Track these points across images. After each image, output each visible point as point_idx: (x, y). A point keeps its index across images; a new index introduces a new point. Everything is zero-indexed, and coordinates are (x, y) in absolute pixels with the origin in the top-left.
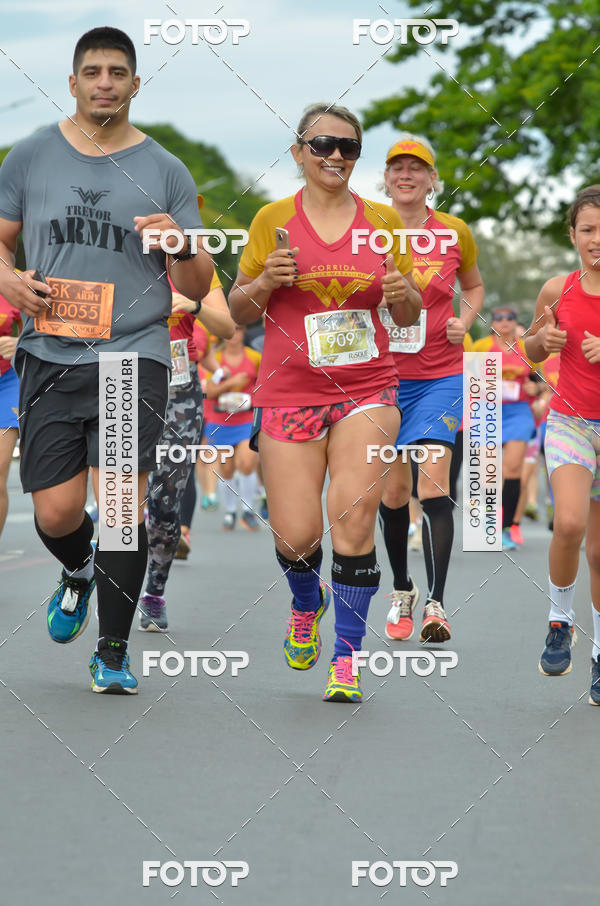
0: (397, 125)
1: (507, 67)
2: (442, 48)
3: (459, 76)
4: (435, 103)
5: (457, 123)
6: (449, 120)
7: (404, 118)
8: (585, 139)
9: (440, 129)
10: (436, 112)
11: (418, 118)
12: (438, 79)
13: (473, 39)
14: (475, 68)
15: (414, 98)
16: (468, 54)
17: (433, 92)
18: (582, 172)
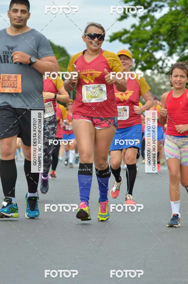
0: (120, 40)
1: (155, 22)
2: (135, 16)
3: (140, 25)
4: (133, 34)
5: (139, 40)
6: (137, 39)
7: (123, 38)
8: (180, 45)
9: (134, 42)
10: (133, 36)
11: (127, 38)
12: (133, 26)
13: (144, 13)
14: (145, 23)
15: (126, 32)
16: (143, 18)
17: (132, 30)
18: (179, 55)
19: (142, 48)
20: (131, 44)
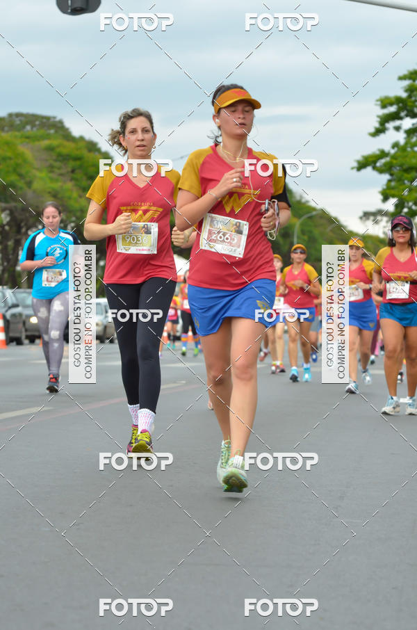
0: (375, 168)
2: (398, 129)
3: (406, 144)
4: (394, 157)
5: (404, 167)
6: (401, 166)
7: (378, 164)
9: (396, 170)
10: (394, 161)
11: (385, 165)
12: (395, 145)
14: (413, 140)
15: (383, 154)
16: (410, 132)
17: (393, 151)
19: (408, 181)
20: (391, 175)
